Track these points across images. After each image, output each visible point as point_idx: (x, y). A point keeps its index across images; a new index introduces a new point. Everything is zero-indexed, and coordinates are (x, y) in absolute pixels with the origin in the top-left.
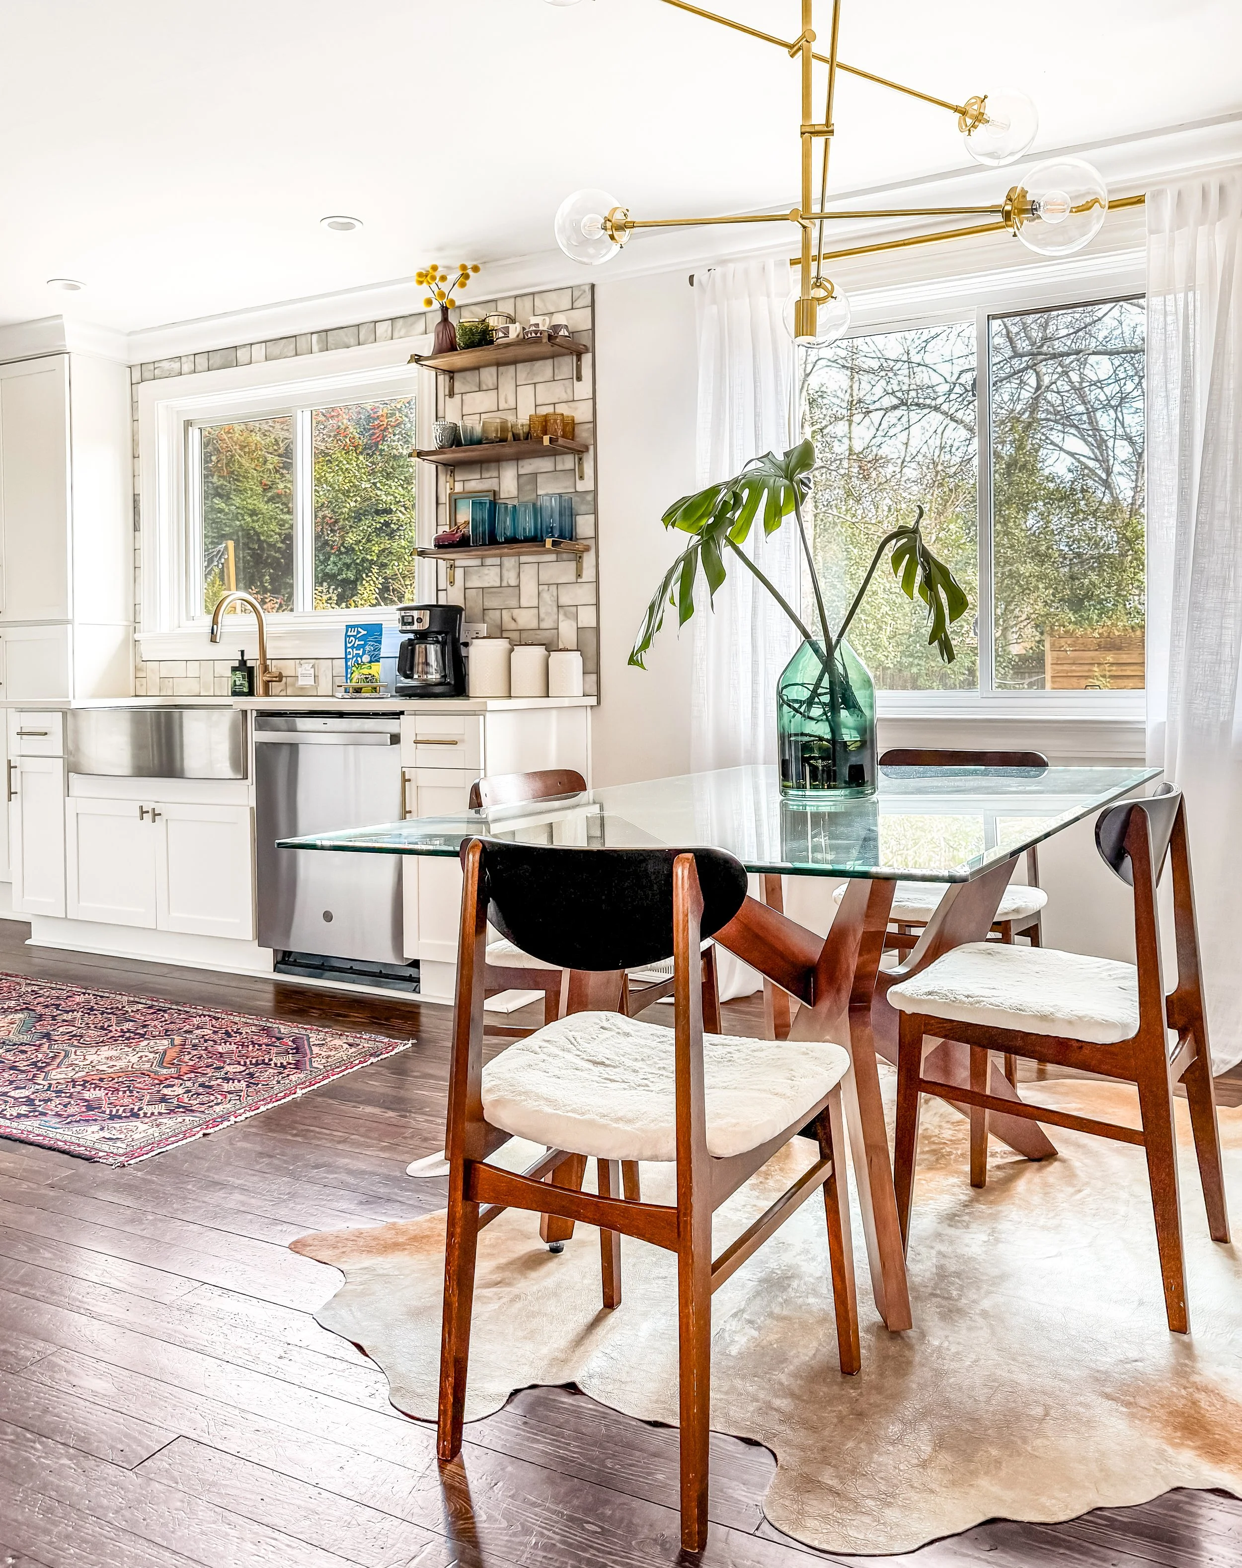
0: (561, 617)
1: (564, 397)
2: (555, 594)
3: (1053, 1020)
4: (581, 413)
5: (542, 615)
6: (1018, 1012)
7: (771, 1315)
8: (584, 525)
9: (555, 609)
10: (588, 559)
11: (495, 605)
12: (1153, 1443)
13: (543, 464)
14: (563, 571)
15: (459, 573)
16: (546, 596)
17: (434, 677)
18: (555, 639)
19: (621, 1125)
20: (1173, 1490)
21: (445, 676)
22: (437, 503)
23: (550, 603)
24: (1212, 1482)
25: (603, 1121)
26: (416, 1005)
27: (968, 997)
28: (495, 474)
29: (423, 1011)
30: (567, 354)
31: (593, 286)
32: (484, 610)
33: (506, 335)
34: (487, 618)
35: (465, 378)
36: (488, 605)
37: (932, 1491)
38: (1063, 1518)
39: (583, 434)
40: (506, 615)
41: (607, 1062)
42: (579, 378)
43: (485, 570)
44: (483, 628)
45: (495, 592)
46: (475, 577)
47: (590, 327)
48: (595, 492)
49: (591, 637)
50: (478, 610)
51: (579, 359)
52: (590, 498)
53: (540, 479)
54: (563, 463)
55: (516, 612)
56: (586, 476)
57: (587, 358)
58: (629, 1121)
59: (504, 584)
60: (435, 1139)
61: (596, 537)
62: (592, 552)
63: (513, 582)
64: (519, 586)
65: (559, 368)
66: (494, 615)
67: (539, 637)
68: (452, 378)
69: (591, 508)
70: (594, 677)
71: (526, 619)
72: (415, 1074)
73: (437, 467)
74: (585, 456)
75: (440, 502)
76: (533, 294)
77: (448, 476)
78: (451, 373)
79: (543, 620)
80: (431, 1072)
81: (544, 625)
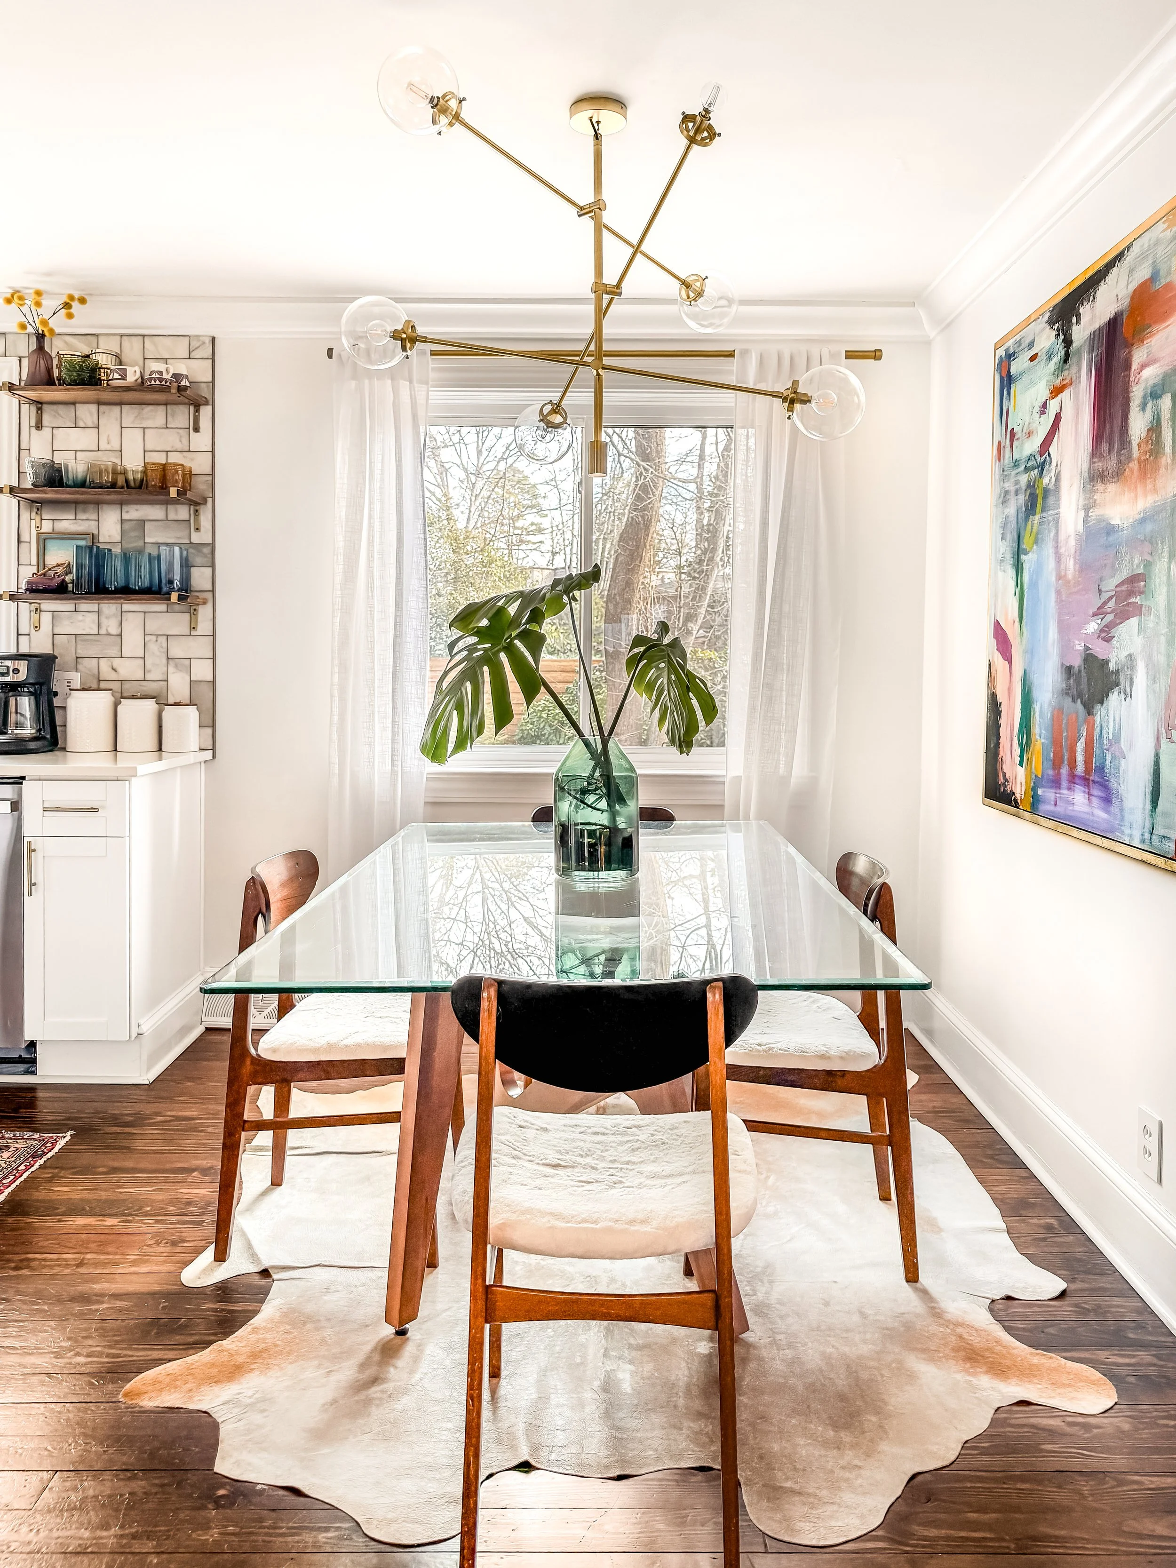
0: (171, 669)
1: (179, 446)
2: (165, 645)
3: (829, 1058)
4: (199, 465)
5: (148, 666)
6: (802, 1054)
7: (630, 1346)
8: (200, 578)
9: (164, 661)
10: (204, 612)
11: (91, 653)
12: (959, 1376)
13: (154, 512)
14: (176, 622)
15: (46, 618)
16: (153, 647)
17: (29, 731)
18: (165, 691)
19: (637, 1227)
20: (996, 1410)
21: (39, 730)
22: (19, 542)
23: (158, 653)
24: (1015, 1397)
25: (618, 1226)
26: (31, 1089)
27: (759, 1045)
28: (95, 517)
29: (40, 1094)
30: (185, 404)
31: (213, 339)
32: (77, 658)
33: (123, 377)
34: (80, 667)
35: (56, 412)
36: (81, 653)
37: (859, 1467)
38: (953, 1458)
39: (200, 485)
40: (104, 665)
41: (563, 1163)
42: (197, 429)
43: (79, 616)
44: (76, 679)
45: (91, 640)
46: (66, 622)
47: (210, 379)
48: (213, 546)
49: (206, 691)
50: (70, 658)
51: (197, 411)
52: (207, 550)
53: (147, 526)
54: (176, 511)
55: (117, 663)
56: (202, 529)
57: (206, 411)
58: (643, 1222)
59: (103, 632)
60: (183, 1241)
61: (213, 591)
62: (209, 605)
63: (114, 630)
64: (121, 635)
65: (173, 416)
66: (89, 665)
67: (144, 688)
68: (40, 410)
69: (207, 561)
70: (210, 731)
71: (129, 670)
72: (101, 1169)
73: (19, 501)
74: (202, 509)
75: (22, 539)
76: (144, 336)
77: (33, 514)
78: (39, 405)
79: (149, 671)
80: (116, 1164)
81: (148, 677)
